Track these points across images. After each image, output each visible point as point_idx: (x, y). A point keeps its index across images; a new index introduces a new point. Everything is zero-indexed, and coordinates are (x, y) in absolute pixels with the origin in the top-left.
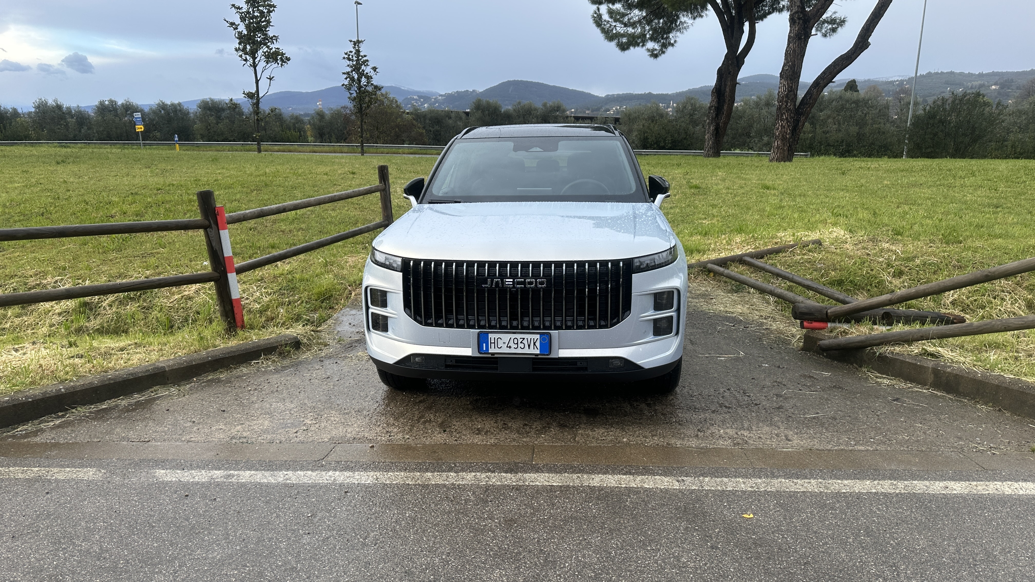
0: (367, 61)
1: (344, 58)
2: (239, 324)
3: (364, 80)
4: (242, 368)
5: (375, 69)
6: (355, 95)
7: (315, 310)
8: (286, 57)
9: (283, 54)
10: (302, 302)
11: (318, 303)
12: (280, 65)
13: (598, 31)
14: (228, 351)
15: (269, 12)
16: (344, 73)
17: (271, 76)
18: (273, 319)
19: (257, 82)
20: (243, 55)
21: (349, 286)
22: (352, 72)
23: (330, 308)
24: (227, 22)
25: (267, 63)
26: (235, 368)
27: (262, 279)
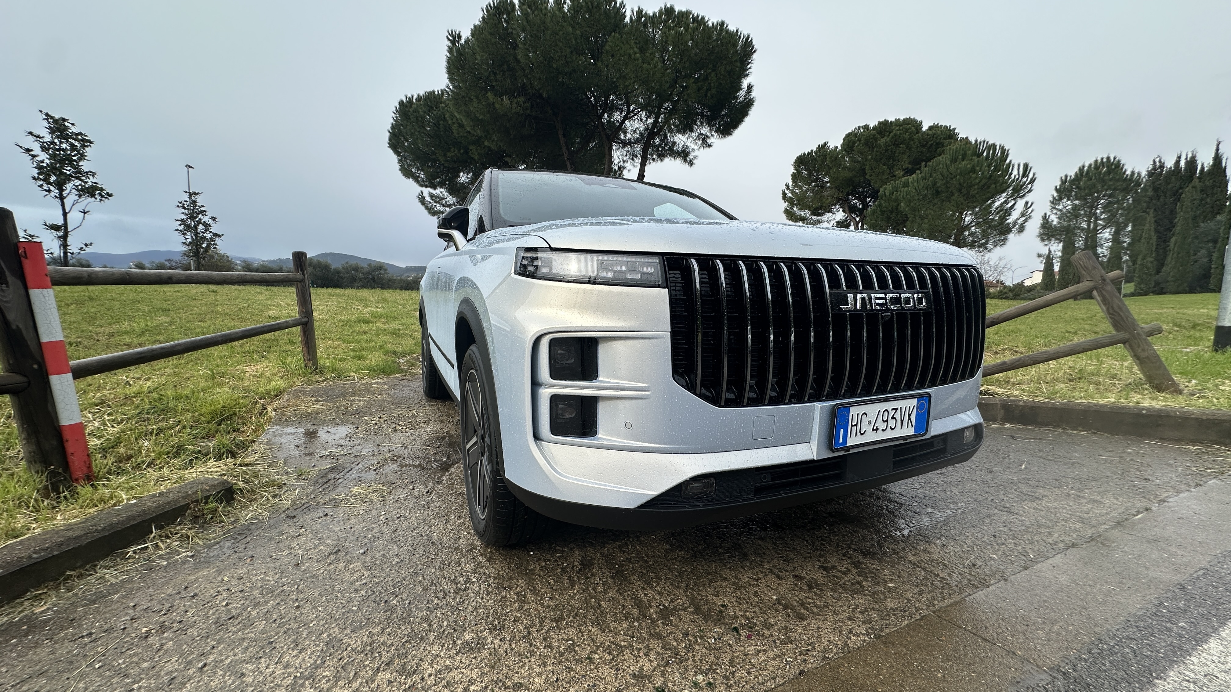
0: (205, 211)
1: (178, 206)
2: (79, 474)
3: (201, 228)
4: (101, 572)
5: (214, 219)
6: (190, 240)
7: (209, 436)
8: (107, 193)
9: (102, 190)
10: (184, 427)
11: (213, 426)
12: (98, 200)
13: (423, 208)
14: (58, 539)
15: (84, 146)
16: (177, 220)
17: (86, 210)
18: (129, 458)
19: (65, 214)
20: (45, 185)
21: (261, 399)
22: (187, 219)
23: (234, 431)
24: (21, 147)
25: (80, 196)
26: (80, 576)
27: (102, 402)
